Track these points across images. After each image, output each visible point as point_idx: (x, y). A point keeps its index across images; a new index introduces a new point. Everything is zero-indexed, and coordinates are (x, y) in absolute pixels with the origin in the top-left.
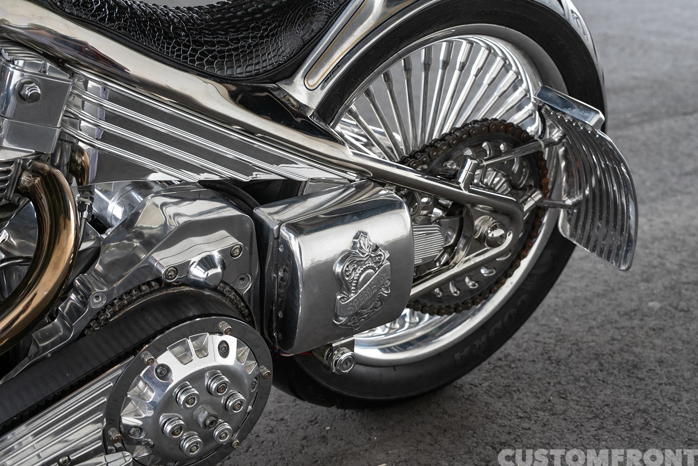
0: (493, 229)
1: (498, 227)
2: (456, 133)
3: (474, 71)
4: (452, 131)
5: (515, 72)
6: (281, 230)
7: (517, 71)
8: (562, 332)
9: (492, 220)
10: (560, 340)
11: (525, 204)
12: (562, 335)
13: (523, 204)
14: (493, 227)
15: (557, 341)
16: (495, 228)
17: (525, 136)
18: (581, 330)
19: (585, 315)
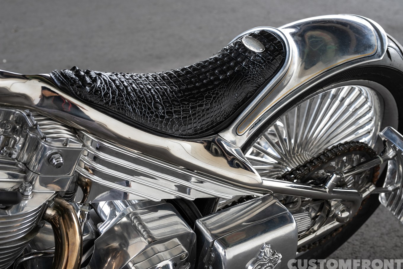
0: (342, 212)
1: (345, 210)
2: (327, 153)
3: (340, 98)
4: (325, 152)
5: (365, 97)
6: (214, 243)
7: (367, 96)
8: (364, 236)
9: (342, 206)
10: (363, 242)
11: (363, 193)
12: (364, 239)
13: (362, 193)
14: (342, 211)
15: (361, 244)
16: (343, 211)
17: (370, 151)
18: (376, 235)
19: (379, 222)
